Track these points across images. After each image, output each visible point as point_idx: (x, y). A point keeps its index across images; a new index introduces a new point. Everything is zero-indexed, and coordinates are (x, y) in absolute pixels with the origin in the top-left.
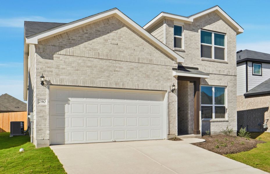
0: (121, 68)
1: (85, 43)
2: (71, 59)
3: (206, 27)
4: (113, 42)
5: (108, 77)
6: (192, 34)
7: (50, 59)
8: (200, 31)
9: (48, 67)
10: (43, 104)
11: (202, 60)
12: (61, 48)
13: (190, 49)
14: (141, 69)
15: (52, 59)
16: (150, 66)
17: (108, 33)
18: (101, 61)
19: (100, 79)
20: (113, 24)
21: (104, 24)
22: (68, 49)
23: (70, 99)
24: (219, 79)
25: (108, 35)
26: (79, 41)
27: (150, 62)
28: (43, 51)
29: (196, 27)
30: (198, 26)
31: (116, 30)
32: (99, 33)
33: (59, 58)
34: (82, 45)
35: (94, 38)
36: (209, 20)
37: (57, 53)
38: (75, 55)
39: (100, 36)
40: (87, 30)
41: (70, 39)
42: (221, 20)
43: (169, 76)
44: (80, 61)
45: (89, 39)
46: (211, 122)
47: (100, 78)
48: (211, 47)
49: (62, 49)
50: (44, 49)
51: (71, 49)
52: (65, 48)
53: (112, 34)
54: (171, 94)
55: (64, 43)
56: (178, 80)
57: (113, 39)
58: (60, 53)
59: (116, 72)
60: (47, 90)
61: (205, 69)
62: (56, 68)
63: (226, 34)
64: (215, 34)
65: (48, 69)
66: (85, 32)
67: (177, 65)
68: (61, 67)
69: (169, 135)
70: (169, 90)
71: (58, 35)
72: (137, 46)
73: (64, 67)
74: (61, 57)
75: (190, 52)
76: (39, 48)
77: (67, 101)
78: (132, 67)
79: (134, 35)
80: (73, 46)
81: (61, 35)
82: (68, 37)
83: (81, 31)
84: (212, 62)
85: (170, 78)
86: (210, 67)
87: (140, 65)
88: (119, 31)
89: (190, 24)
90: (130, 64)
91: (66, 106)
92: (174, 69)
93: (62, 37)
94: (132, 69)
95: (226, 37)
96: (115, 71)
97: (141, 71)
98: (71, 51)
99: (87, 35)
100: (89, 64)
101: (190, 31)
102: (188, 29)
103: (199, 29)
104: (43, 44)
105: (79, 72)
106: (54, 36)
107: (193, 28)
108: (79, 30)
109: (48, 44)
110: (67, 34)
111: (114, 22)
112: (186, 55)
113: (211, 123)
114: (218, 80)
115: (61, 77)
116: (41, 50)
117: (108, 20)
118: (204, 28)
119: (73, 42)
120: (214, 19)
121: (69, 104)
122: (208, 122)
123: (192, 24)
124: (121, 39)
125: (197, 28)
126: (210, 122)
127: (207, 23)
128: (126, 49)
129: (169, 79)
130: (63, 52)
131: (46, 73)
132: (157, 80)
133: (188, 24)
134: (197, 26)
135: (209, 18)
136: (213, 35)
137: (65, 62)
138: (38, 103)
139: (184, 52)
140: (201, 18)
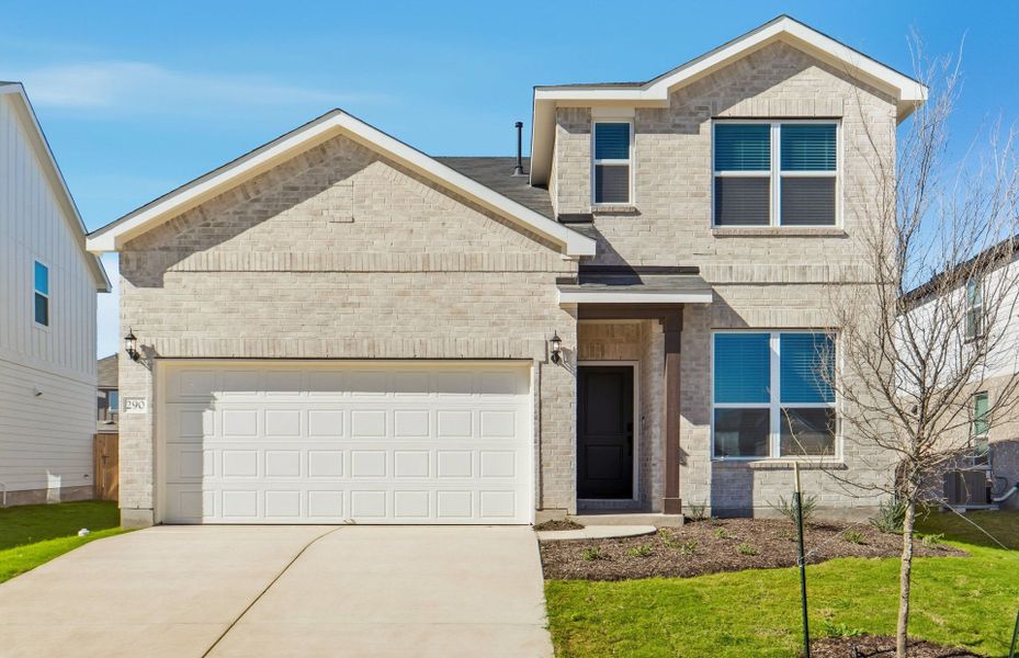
0: (366, 293)
1: (250, 230)
2: (211, 280)
3: (738, 106)
4: (338, 215)
5: (325, 324)
6: (669, 143)
7: (154, 286)
8: (707, 128)
9: (150, 311)
10: (137, 411)
11: (717, 236)
12: (185, 252)
13: (661, 201)
14: (434, 293)
15: (162, 286)
16: (468, 279)
17: (323, 189)
18: (300, 279)
19: (300, 334)
20: (338, 159)
21: (311, 165)
22: (204, 253)
23: (216, 394)
24: (798, 301)
25: (323, 195)
26: (235, 225)
27: (470, 268)
28: (139, 267)
29: (691, 114)
30: (701, 108)
31: (346, 177)
32: (295, 195)
33: (178, 281)
34: (241, 238)
35: (277, 213)
36: (754, 78)
37: (175, 268)
38: (222, 268)
39: (298, 201)
40: (258, 192)
41: (208, 225)
42: (814, 67)
43: (544, 305)
44: (237, 286)
45: (264, 216)
46: (760, 469)
47: (296, 330)
48: (767, 180)
49: (186, 256)
50: (139, 260)
51: (213, 252)
52: (193, 251)
53: (335, 191)
54: (551, 368)
55: (193, 237)
56: (579, 318)
57: (338, 208)
58: (180, 266)
59: (349, 310)
60: (147, 372)
61: (731, 268)
62: (171, 311)
63: (840, 118)
64: (783, 126)
65: (152, 315)
66: (253, 196)
67: (575, 267)
68: (185, 305)
69: (541, 510)
70: (539, 356)
71: (178, 218)
72: (419, 219)
73: (193, 305)
74: (185, 278)
75: (662, 211)
76: (128, 261)
77: (207, 402)
78: (402, 287)
79: (410, 183)
80: (218, 243)
81: (183, 216)
82: (205, 219)
83: (240, 197)
84: (767, 240)
85: (546, 312)
86: (752, 258)
87: (432, 277)
88: (357, 178)
89: (660, 110)
90: (398, 278)
91: (207, 414)
92: (560, 281)
93: (186, 222)
94: (404, 294)
95: (840, 133)
96: (344, 305)
97: (434, 301)
98: (211, 258)
99: (258, 206)
100: (264, 292)
101: (659, 136)
102: (652, 127)
103: (703, 121)
104: (137, 246)
105: (234, 315)
106: (167, 223)
107: (677, 122)
108: (234, 195)
109: (156, 245)
110: (202, 212)
111: (342, 154)
112: (645, 223)
113: (757, 474)
114: (798, 306)
115: (185, 335)
116: (133, 265)
117: (323, 151)
118: (725, 114)
119: (217, 231)
120: (775, 71)
121: (214, 409)
122: (744, 470)
123: (671, 109)
124: (367, 203)
125: (694, 118)
126: (751, 471)
127: (743, 90)
128: (384, 230)
129: (542, 318)
130: (189, 262)
131: (145, 327)
132: (494, 324)
133: (655, 109)
134: (693, 110)
135: (755, 72)
136: (776, 134)
137: (195, 292)
138: (126, 408)
139: (636, 213)
140: (713, 76)
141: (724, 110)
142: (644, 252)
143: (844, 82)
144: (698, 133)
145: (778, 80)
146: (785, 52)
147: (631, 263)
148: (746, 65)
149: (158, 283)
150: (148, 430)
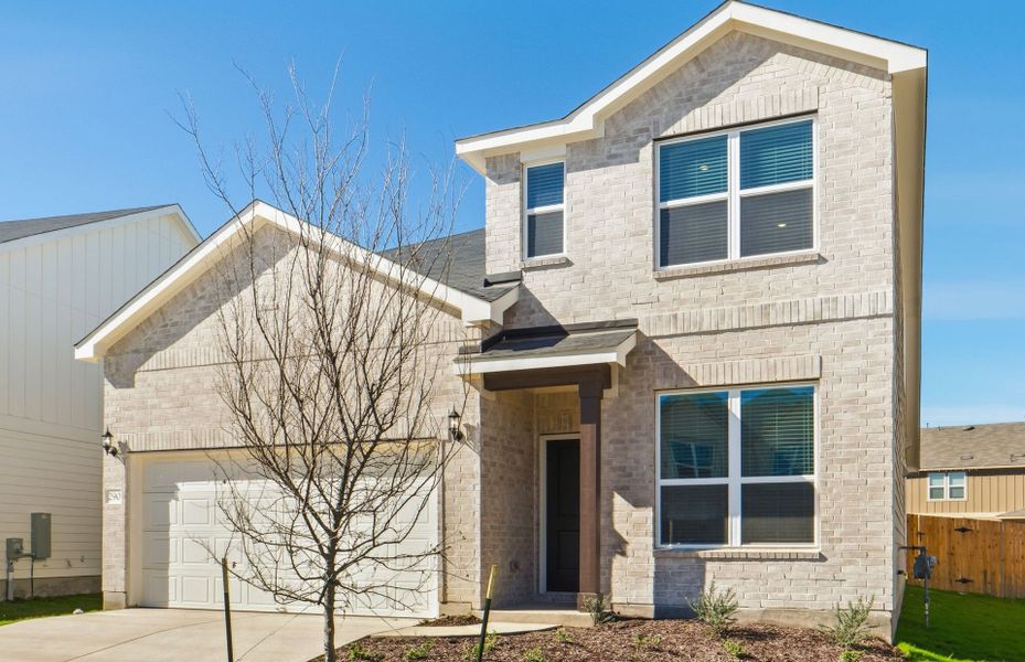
1: (197, 327)
2: (167, 376)
3: (684, 121)
6: (605, 177)
7: (128, 387)
8: (647, 153)
9: (126, 409)
10: (116, 502)
11: (662, 280)
12: (149, 352)
13: (597, 245)
15: (133, 386)
20: (265, 248)
22: (163, 352)
23: (180, 485)
26: (186, 324)
28: (117, 370)
29: (629, 139)
30: (641, 131)
31: (272, 265)
33: (145, 380)
34: (191, 335)
36: (704, 82)
37: (142, 368)
38: (176, 365)
40: (203, 289)
41: (166, 325)
42: (779, 54)
44: (187, 381)
45: (207, 312)
49: (150, 357)
50: (117, 363)
51: (169, 351)
52: (156, 351)
55: (156, 338)
58: (146, 366)
60: (123, 465)
62: (139, 408)
63: (816, 111)
64: (743, 134)
65: (127, 413)
66: (199, 294)
68: (150, 402)
71: (145, 321)
73: (156, 401)
74: (150, 377)
75: (597, 258)
76: (110, 365)
77: (172, 492)
80: (174, 342)
81: (149, 319)
82: (164, 320)
83: (190, 296)
89: (593, 142)
91: (172, 503)
93: (151, 324)
98: (168, 356)
99: (203, 303)
101: (593, 172)
102: (585, 163)
103: (643, 145)
104: (117, 351)
105: (185, 409)
106: (137, 327)
107: (613, 151)
108: (185, 295)
109: (129, 349)
110: (162, 314)
111: (269, 242)
112: (577, 274)
115: (149, 430)
116: (113, 368)
118: (670, 132)
119: (173, 330)
120: (729, 68)
121: (177, 499)
123: (605, 138)
125: (631, 144)
127: (689, 100)
130: (152, 363)
133: (587, 141)
134: (632, 135)
135: (704, 75)
136: (734, 146)
137: (157, 390)
138: (108, 500)
139: (568, 263)
140: (653, 91)
141: (666, 129)
142: (579, 307)
143: (819, 66)
144: (637, 160)
145: (733, 79)
146: (741, 43)
147: (562, 322)
148: (693, 69)
149: (130, 384)
150: (122, 519)
